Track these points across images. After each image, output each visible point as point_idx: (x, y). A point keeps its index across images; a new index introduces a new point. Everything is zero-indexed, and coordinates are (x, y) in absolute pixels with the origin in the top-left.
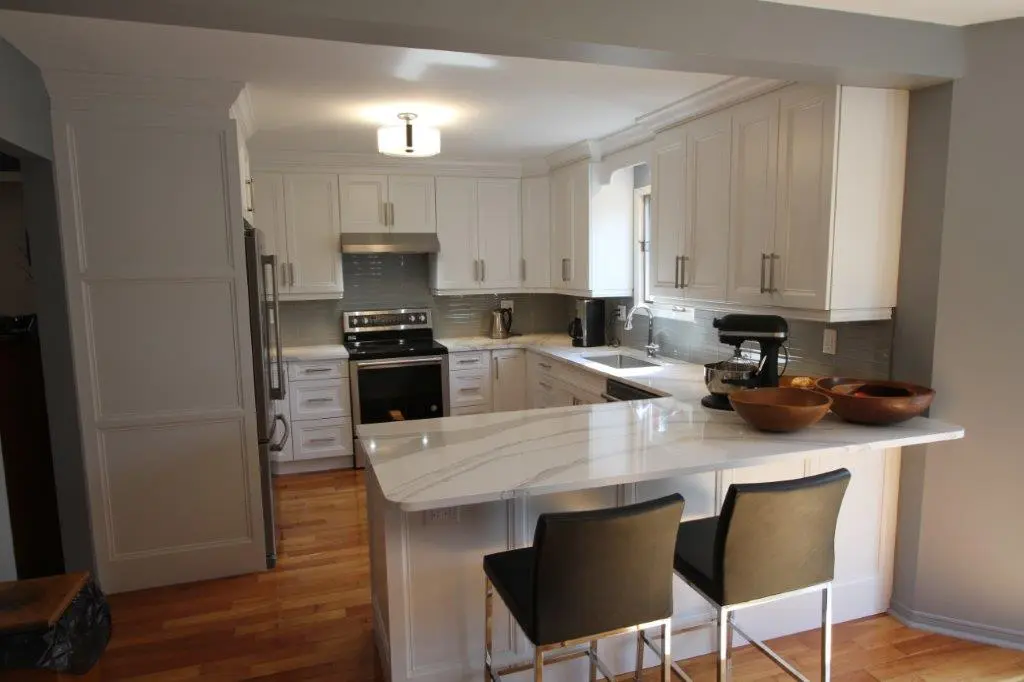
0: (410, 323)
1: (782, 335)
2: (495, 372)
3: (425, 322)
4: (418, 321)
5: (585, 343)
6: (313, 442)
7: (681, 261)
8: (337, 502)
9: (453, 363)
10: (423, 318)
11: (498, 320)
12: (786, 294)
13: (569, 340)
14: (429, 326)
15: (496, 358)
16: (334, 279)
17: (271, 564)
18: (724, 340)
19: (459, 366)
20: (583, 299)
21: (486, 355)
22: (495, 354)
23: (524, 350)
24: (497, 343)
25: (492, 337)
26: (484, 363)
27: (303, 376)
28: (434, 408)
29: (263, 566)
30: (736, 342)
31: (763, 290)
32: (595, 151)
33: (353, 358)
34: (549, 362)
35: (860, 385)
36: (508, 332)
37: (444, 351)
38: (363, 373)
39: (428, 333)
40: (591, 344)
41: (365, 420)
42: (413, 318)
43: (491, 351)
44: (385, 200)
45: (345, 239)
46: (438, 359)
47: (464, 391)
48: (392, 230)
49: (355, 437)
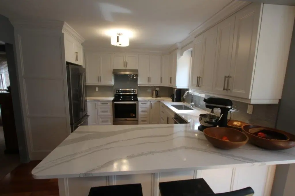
1: (230, 107)
2: (151, 107)
3: (135, 92)
6: (103, 121)
7: (199, 78)
9: (140, 103)
10: (134, 91)
11: (154, 93)
12: (233, 91)
13: (171, 100)
14: (136, 93)
16: (111, 81)
18: (207, 106)
19: (141, 105)
20: (175, 88)
21: (150, 102)
23: (159, 101)
24: (154, 99)
26: (148, 105)
27: (101, 105)
28: (134, 115)
30: (212, 108)
31: (224, 89)
32: (179, 45)
33: (114, 100)
34: (164, 106)
36: (157, 96)
37: (138, 100)
38: (116, 105)
40: (176, 102)
41: (116, 117)
42: (132, 91)
43: (150, 101)
44: (125, 61)
45: (114, 70)
46: (135, 102)
47: (142, 111)
48: (127, 69)
49: (113, 121)
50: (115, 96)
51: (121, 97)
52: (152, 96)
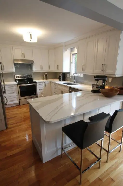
0: (28, 77)
1: (106, 79)
3: (31, 77)
4: (30, 77)
5: (61, 80)
6: (11, 101)
7: (84, 65)
8: (18, 112)
9: (38, 85)
10: (31, 76)
11: (45, 77)
12: (107, 71)
13: (59, 80)
16: (13, 69)
17: (7, 128)
18: (95, 80)
19: (39, 85)
20: (61, 73)
21: (44, 83)
22: (45, 83)
23: (50, 82)
24: (45, 81)
25: (44, 80)
26: (43, 85)
27: (8, 88)
28: (35, 93)
29: (5, 128)
30: (97, 80)
31: (102, 71)
33: (18, 84)
34: (56, 84)
35: (118, 88)
36: (47, 79)
37: (36, 82)
38: (20, 87)
39: (32, 79)
40: (62, 81)
41: (21, 96)
42: (29, 76)
44: (22, 53)
45: (14, 60)
46: (35, 84)
47: (40, 90)
48: (25, 59)
49: (19, 99)
50: (16, 81)
51: (26, 81)
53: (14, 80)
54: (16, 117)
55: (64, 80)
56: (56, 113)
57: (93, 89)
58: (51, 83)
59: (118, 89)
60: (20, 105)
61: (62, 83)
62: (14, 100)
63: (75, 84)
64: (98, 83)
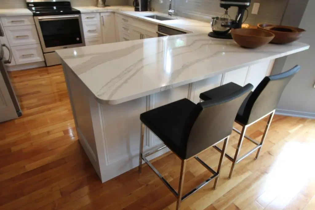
1: (248, 4)
2: (103, 24)
5: (140, 10)
6: (24, 56)
8: (43, 82)
9: (84, 18)
13: (133, 9)
15: (102, 16)
17: (20, 115)
18: (222, 6)
19: (86, 20)
21: (98, 14)
22: (102, 14)
23: (114, 13)
24: (100, 9)
26: (97, 20)
27: (10, 24)
29: (16, 115)
30: (227, 7)
33: (35, 15)
34: (127, 17)
37: (78, 12)
38: (42, 23)
39: (68, 4)
41: (48, 45)
43: (100, 13)
47: (89, 31)
49: (44, 53)
50: (28, 6)
52: (96, 5)
53: (23, 4)
54: (39, 92)
55: (145, 8)
56: (126, 82)
57: (215, 29)
58: (116, 14)
59: (272, 29)
60: (46, 66)
61: (142, 15)
62: (30, 55)
63: (172, 17)
64: (226, 13)
